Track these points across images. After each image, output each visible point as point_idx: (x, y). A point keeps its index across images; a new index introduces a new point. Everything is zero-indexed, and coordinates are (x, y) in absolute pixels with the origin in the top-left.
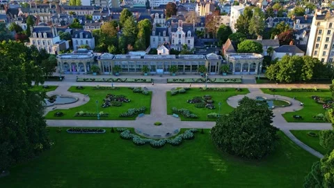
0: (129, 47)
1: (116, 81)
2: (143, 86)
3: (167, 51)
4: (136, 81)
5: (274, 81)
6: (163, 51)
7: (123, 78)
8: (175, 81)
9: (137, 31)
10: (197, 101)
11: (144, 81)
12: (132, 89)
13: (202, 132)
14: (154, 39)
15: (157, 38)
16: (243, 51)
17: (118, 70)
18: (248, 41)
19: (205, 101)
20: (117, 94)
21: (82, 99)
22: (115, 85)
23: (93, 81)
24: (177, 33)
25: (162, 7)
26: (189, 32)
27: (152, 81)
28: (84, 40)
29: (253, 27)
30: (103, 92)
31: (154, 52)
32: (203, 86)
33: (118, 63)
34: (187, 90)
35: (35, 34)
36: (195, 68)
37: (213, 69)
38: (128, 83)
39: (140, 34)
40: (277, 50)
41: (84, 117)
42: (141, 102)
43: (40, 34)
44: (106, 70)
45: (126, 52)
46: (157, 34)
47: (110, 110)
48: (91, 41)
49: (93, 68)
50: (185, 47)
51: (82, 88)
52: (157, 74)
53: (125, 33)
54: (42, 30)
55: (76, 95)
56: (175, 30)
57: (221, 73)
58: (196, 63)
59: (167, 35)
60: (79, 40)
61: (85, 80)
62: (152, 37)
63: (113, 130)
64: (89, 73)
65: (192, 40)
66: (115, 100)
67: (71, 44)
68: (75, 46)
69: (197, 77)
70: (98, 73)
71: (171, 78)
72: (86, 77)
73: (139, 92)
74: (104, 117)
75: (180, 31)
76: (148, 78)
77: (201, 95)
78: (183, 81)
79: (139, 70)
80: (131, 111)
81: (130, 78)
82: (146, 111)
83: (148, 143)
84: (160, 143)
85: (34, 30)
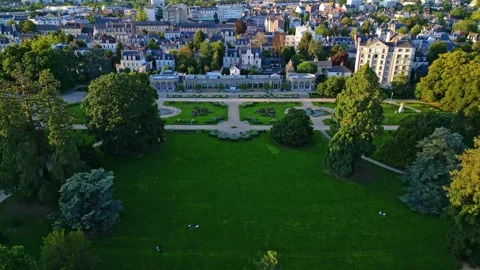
0: (206, 68)
1: (199, 97)
2: (220, 100)
3: (238, 71)
4: (214, 97)
5: (323, 96)
6: (235, 71)
7: (204, 94)
8: (245, 97)
9: (212, 53)
10: (262, 112)
11: (221, 97)
12: (213, 103)
13: (265, 132)
14: (227, 60)
15: (229, 58)
16: (301, 72)
17: (200, 88)
18: (305, 63)
19: (267, 111)
20: (201, 107)
21: (176, 111)
22: (199, 100)
23: (181, 97)
24: (247, 55)
25: (231, 20)
26: (257, 54)
27: (227, 97)
28: (167, 62)
29: (312, 50)
30: (190, 106)
31: (227, 72)
32: (267, 100)
33: (199, 82)
34: (255, 103)
35: (125, 57)
36: (261, 86)
37: (276, 86)
38: (208, 98)
39: (215, 56)
40: (330, 70)
41: (180, 123)
42: (220, 113)
43: (130, 57)
44: (190, 88)
45: (204, 73)
46: (229, 55)
47: (199, 118)
48: (172, 63)
49: (179, 86)
50: (254, 67)
51: (174, 103)
52: (231, 91)
53: (202, 55)
54: (131, 54)
55: (171, 108)
56: (245, 52)
57: (282, 90)
58: (263, 82)
59: (238, 56)
60: (162, 61)
61: (174, 97)
62: (224, 59)
63: (203, 131)
64: (176, 90)
65: (260, 61)
66: (201, 111)
67: (154, 64)
68: (158, 67)
69: (263, 93)
70: (183, 91)
71: (242, 94)
72: (175, 94)
73: (218, 105)
74: (195, 123)
75: (249, 53)
76: (224, 94)
77: (266, 107)
78: (251, 97)
79: (216, 87)
80: (214, 118)
81: (209, 94)
82: (224, 118)
83: (228, 139)
84: (236, 138)
85: (125, 54)
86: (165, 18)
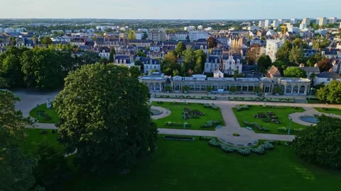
0: (190, 71)
1: (187, 98)
2: (210, 102)
3: (222, 75)
4: (203, 98)
5: (324, 101)
6: (218, 75)
7: (192, 95)
8: (236, 99)
9: (196, 59)
10: (262, 116)
11: (210, 99)
12: (203, 104)
14: (208, 66)
15: (210, 64)
16: (289, 76)
17: (187, 89)
18: (293, 68)
19: (268, 119)
20: (191, 108)
21: (165, 113)
22: (188, 101)
23: (168, 97)
24: (229, 60)
26: (238, 60)
27: (216, 99)
28: (153, 66)
29: (293, 55)
30: (179, 107)
31: (211, 75)
32: (262, 104)
33: (186, 84)
34: (250, 106)
35: (117, 60)
36: (251, 89)
37: (267, 90)
38: (196, 100)
39: (199, 61)
40: (319, 76)
41: (172, 126)
43: (121, 60)
44: (177, 88)
45: (188, 75)
46: (210, 61)
47: (192, 122)
48: (158, 66)
49: (167, 87)
50: (237, 72)
51: (161, 103)
52: (218, 93)
53: (186, 61)
54: (123, 58)
55: (159, 108)
56: (227, 58)
57: (274, 94)
58: (253, 85)
59: (218, 62)
60: (148, 65)
61: (161, 97)
62: (206, 64)
63: (201, 138)
64: (163, 91)
65: (241, 66)
66: (193, 114)
67: (142, 68)
68: (145, 70)
69: (254, 97)
70: (170, 92)
71: (232, 96)
72: (162, 94)
73: (209, 107)
74: (188, 127)
75: (231, 58)
76: (213, 96)
77: (264, 112)
78: (243, 100)
79: (202, 89)
80: (210, 122)
81: (198, 96)
82: (221, 123)
85: (116, 58)
86: (150, 37)
